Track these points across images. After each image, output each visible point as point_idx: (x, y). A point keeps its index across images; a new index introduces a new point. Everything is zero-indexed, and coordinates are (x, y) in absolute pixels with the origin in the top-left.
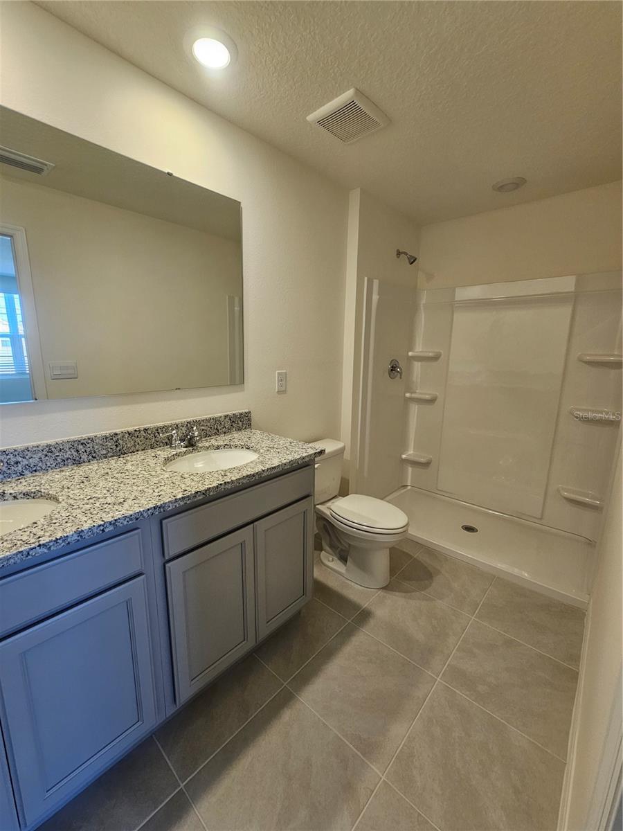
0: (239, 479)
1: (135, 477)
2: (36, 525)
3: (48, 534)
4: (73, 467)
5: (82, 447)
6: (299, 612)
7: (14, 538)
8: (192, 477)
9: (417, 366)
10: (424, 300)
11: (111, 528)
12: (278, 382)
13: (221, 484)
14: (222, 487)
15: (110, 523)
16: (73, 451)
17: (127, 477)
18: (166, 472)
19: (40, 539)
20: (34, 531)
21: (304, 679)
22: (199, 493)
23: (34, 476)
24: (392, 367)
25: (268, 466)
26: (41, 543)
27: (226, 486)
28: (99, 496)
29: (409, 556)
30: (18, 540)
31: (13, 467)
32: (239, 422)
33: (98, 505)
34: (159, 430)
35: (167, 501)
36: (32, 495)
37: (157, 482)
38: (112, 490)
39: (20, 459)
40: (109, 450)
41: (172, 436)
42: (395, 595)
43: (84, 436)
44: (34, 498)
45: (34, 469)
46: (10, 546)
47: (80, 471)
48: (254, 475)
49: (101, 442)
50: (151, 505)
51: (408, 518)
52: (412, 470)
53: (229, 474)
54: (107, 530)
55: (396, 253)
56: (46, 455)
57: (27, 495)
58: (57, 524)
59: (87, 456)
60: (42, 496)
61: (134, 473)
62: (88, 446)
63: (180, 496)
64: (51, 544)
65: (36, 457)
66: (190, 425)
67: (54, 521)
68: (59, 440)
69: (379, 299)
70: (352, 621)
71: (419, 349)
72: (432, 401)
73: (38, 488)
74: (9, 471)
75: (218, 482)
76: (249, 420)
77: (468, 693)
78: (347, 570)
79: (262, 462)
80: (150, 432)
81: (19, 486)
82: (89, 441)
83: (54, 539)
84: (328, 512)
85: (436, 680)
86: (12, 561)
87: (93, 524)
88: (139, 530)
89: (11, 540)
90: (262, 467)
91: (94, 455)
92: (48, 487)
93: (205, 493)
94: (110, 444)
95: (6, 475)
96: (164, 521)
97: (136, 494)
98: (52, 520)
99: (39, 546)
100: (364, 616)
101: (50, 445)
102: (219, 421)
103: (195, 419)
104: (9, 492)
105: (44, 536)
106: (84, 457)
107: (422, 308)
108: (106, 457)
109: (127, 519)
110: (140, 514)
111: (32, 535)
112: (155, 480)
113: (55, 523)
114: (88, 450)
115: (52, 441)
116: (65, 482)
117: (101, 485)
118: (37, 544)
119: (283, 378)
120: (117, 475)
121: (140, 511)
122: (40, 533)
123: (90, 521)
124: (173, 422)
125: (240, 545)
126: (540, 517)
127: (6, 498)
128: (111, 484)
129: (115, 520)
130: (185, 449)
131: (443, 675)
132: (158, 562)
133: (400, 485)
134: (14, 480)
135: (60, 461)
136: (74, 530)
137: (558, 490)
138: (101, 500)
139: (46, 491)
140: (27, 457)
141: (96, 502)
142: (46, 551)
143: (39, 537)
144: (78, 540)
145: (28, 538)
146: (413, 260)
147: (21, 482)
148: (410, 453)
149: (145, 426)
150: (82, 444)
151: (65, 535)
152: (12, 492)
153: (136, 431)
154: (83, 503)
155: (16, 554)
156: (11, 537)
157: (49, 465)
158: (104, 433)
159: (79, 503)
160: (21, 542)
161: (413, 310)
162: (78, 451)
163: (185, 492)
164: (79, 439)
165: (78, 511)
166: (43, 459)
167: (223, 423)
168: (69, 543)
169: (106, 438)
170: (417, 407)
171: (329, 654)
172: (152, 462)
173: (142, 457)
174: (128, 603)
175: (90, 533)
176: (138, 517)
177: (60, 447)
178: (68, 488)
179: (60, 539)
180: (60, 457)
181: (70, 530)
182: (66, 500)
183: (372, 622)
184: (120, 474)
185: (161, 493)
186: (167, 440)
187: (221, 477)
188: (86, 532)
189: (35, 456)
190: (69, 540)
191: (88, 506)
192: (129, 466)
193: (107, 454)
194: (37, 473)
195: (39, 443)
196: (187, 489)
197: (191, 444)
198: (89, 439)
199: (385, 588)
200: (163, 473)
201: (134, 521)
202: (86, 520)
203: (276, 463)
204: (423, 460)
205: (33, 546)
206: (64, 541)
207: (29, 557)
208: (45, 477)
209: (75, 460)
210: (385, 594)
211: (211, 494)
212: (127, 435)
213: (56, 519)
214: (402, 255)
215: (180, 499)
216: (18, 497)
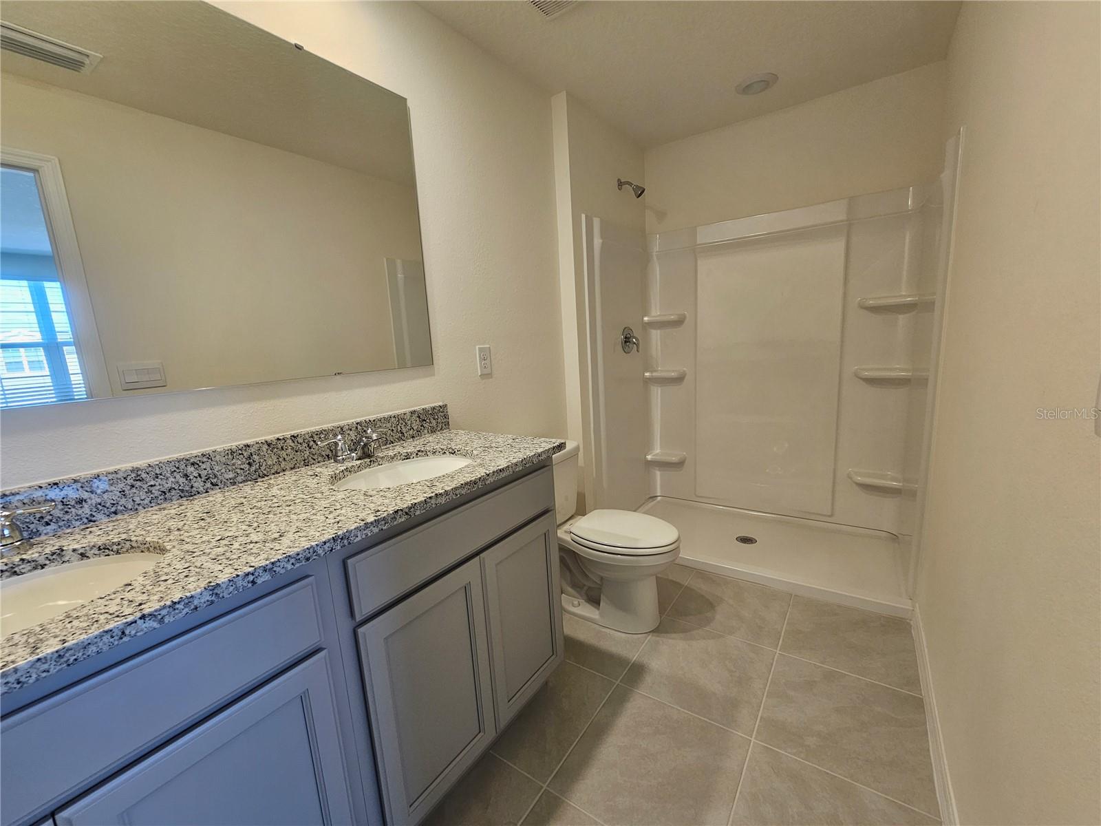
0: (456, 489)
1: (289, 503)
2: (130, 588)
3: (156, 597)
4: (180, 501)
5: (192, 469)
6: (546, 683)
7: (91, 612)
8: (382, 493)
9: (656, 335)
10: (656, 248)
11: (266, 577)
12: (481, 363)
13: (430, 498)
14: (433, 501)
15: (265, 569)
16: (178, 476)
17: (277, 505)
18: (338, 492)
19: (142, 607)
20: (129, 596)
21: (570, 775)
22: (400, 513)
23: (113, 521)
24: (626, 338)
25: (492, 469)
26: (146, 611)
27: (439, 500)
28: (236, 534)
29: (677, 585)
30: (101, 614)
31: (73, 510)
32: (432, 420)
33: (236, 545)
34: (314, 437)
35: (353, 528)
36: (115, 548)
37: (328, 505)
38: (256, 524)
39: (86, 495)
40: (239, 471)
41: (336, 444)
42: (670, 639)
43: (195, 452)
44: (118, 553)
45: (113, 509)
46: (85, 624)
47: (196, 507)
48: (475, 482)
49: (223, 460)
50: (327, 536)
51: (678, 530)
52: (661, 475)
53: (437, 484)
54: (259, 581)
55: (616, 184)
56: (133, 486)
57: (104, 549)
58: (170, 581)
59: (202, 484)
60: (132, 547)
61: (287, 498)
62: (203, 466)
63: (371, 519)
64: (164, 612)
65: (116, 489)
66: (361, 427)
67: (163, 578)
68: (153, 460)
69: (603, 243)
70: (620, 682)
71: (656, 312)
72: (680, 379)
73: (124, 536)
74: (66, 517)
75: (425, 495)
76: (446, 417)
77: (795, 751)
78: (601, 615)
79: (481, 465)
80: (300, 440)
81: (89, 537)
82: (205, 460)
83: (168, 603)
84: (568, 538)
85: (750, 740)
86: (93, 649)
87: (236, 573)
88: (310, 579)
89: (87, 615)
90: (484, 471)
91: (214, 481)
92: (144, 533)
93: (408, 512)
94: (240, 463)
95: (61, 523)
96: (349, 561)
97: (299, 524)
98: (158, 576)
99: (143, 617)
100: (636, 672)
101: (138, 469)
102: (403, 419)
103: (367, 418)
104: (71, 547)
105: (148, 601)
106: (198, 484)
107: (655, 258)
108: (234, 484)
109: (293, 561)
110: (311, 550)
111: (126, 603)
112: (324, 503)
113: (166, 580)
114: (204, 473)
115: (141, 463)
116: (171, 523)
117: (235, 519)
118: (139, 615)
119: (485, 355)
120: (259, 505)
121: (312, 547)
122: (140, 598)
123: (229, 570)
124: (336, 424)
125: (464, 590)
126: (829, 514)
127: (66, 559)
128: (252, 516)
129: (273, 563)
130: (358, 462)
131: (757, 732)
132: (345, 625)
133: (647, 497)
134: (77, 530)
135: (157, 493)
136: (203, 586)
137: (849, 477)
138: (240, 539)
139: (140, 539)
140: (99, 491)
141: (234, 542)
142: (155, 625)
143: (140, 604)
144: (212, 602)
145: (119, 607)
146: (640, 192)
147: (91, 532)
148: (656, 452)
149: (292, 433)
150: (193, 464)
151: (188, 594)
152: (76, 546)
153: (278, 439)
154: (211, 546)
155: (101, 636)
156: (85, 611)
157: (138, 501)
158: (227, 446)
159: (203, 546)
160: (106, 615)
161: (644, 260)
162: (186, 476)
163: (378, 514)
164: (187, 457)
165: (203, 558)
166: (127, 492)
167: (409, 422)
168: (196, 608)
169: (232, 452)
170: (659, 389)
171: (599, 732)
172: (312, 483)
173: (294, 478)
174: (303, 699)
175: (231, 589)
176: (309, 555)
177: (156, 472)
178: (178, 530)
179: (179, 602)
180: (158, 488)
181: (195, 586)
182: (178, 547)
183: (648, 679)
184: (263, 503)
185: (339, 518)
186: (328, 452)
187: (427, 489)
188: (224, 586)
189: (113, 488)
190: (196, 602)
191: (221, 550)
192: (275, 491)
193: (235, 477)
194: (119, 517)
195: (118, 467)
196: (379, 508)
197: (367, 455)
198: (203, 455)
199: (657, 631)
200: (334, 493)
201: (303, 563)
202: (221, 568)
203: (503, 464)
204: (674, 459)
205: (130, 619)
206: (186, 605)
207: (125, 639)
208: (133, 521)
209: (182, 491)
210: (658, 638)
211: (418, 513)
212: (265, 447)
213: (167, 574)
214: (624, 186)
215: (372, 523)
216: (89, 554)
